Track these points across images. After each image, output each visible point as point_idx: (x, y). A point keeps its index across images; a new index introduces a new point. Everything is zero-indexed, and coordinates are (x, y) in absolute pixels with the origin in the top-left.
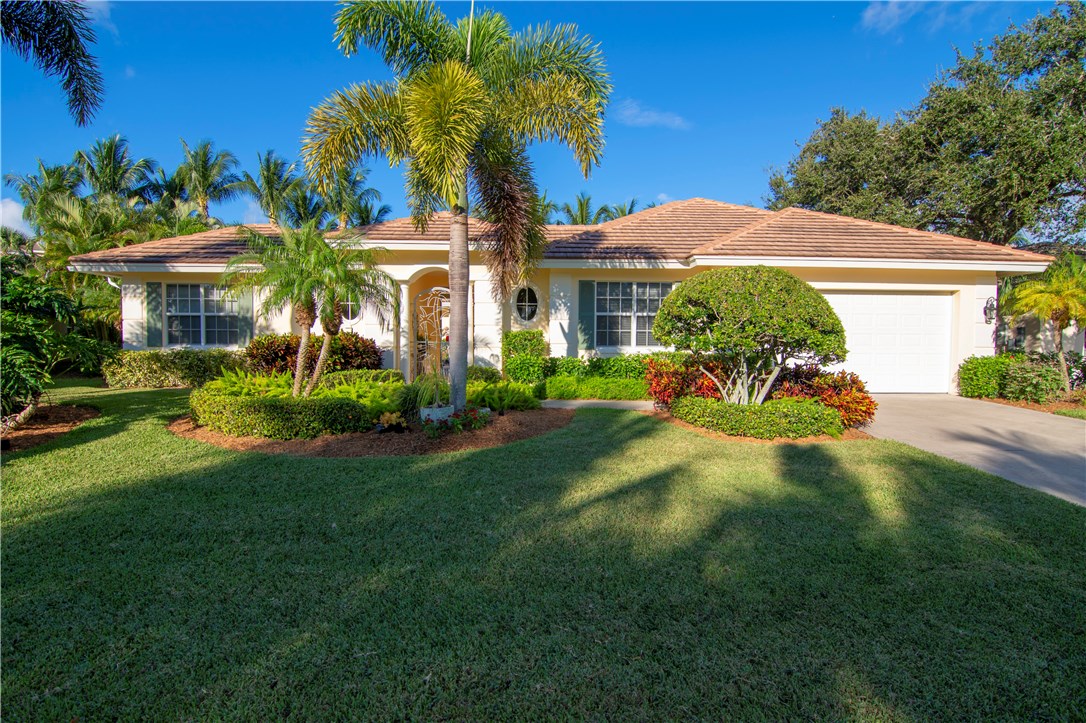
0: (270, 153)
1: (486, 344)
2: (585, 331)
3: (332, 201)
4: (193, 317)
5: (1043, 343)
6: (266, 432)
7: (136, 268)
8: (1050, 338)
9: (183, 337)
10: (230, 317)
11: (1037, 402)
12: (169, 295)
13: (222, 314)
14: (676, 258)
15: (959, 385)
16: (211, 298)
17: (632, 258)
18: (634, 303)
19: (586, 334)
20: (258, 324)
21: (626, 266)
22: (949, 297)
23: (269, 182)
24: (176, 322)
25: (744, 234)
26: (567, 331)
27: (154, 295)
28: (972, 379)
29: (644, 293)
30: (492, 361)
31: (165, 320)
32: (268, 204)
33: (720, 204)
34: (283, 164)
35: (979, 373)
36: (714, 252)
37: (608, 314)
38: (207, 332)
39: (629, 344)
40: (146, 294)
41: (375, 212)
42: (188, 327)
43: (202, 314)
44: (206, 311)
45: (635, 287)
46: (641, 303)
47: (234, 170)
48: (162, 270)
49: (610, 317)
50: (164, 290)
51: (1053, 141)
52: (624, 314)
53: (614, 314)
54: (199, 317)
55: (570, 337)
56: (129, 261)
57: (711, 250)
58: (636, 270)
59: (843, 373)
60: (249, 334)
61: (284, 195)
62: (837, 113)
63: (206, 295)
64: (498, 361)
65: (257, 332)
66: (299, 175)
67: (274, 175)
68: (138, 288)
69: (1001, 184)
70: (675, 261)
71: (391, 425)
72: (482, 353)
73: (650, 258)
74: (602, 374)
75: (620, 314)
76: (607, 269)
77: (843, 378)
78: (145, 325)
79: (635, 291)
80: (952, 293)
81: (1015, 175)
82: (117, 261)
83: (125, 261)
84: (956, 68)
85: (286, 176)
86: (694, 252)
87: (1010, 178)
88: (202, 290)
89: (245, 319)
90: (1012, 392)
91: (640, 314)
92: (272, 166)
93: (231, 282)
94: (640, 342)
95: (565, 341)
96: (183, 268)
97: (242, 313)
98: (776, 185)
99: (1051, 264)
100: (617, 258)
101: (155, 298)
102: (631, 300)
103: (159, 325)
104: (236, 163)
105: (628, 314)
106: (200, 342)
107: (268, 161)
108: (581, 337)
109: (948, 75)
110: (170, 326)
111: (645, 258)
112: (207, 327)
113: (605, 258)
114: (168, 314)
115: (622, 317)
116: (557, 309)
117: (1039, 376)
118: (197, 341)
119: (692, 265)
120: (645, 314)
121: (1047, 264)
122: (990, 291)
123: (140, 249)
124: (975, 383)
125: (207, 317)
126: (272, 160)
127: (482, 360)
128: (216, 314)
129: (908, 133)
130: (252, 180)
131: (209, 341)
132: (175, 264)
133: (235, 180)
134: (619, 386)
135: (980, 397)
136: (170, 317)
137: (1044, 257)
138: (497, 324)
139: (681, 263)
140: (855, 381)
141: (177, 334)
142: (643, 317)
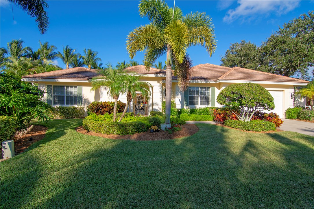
0: (67, 46)
1: (157, 105)
2: (186, 101)
3: (86, 61)
4: (62, 96)
5: (296, 104)
6: (118, 133)
7: (44, 80)
8: (297, 103)
9: (58, 102)
10: (74, 96)
11: (309, 120)
12: (54, 89)
13: (72, 95)
14: (213, 80)
15: (285, 116)
16: (68, 90)
17: (201, 80)
18: (199, 93)
19: (186, 102)
20: (84, 99)
21: (199, 82)
22: (282, 92)
23: (67, 55)
24: (56, 98)
25: (228, 74)
26: (181, 101)
27: (49, 89)
28: (290, 114)
29: (202, 90)
30: (159, 109)
31: (53, 97)
32: (66, 61)
33: (214, 65)
34: (71, 50)
35: (292, 113)
36: (224, 78)
37: (192, 96)
38: (67, 101)
39: (198, 104)
40: (46, 89)
41: (98, 65)
42: (60, 99)
43: (65, 95)
44: (66, 94)
45: (199, 88)
46: (201, 93)
47: (56, 51)
48: (54, 81)
49: (193, 97)
50: (53, 87)
51: (309, 51)
52: (197, 96)
53: (194, 96)
54: (64, 96)
55: (182, 103)
56: (42, 78)
57: (223, 78)
58: (202, 83)
59: (272, 113)
60: (81, 101)
61: (71, 59)
62: (243, 41)
63: (67, 89)
64: (160, 110)
65: (83, 101)
66: (76, 53)
67: (68, 53)
68: (44, 87)
69: (294, 62)
70: (213, 81)
71: (156, 130)
72: (155, 107)
73: (206, 80)
74: (195, 113)
75: (195, 96)
76: (194, 83)
77: (272, 114)
78: (46, 99)
79: (200, 89)
80: (282, 91)
81: (299, 60)
82: (39, 78)
83: (41, 78)
84: (279, 31)
85: (72, 53)
86: (219, 78)
87: (297, 60)
88: (65, 88)
89: (79, 97)
90: (302, 118)
91: (201, 96)
92: (68, 50)
93: (75, 85)
94: (201, 104)
95: (180, 104)
96: (60, 80)
97: (79, 95)
98: (223, 61)
99: (308, 83)
100: (197, 80)
101: (50, 90)
102: (198, 92)
103: (51, 99)
104: (56, 48)
105: (198, 96)
106: (64, 104)
107: (66, 48)
108: (185, 103)
109: (277, 33)
110: (54, 99)
111: (205, 80)
112: (67, 99)
113: (194, 80)
114: (54, 95)
115: (196, 97)
116: (178, 95)
117: (310, 113)
118: (63, 103)
119: (217, 82)
120: (202, 96)
121: (307, 83)
122: (292, 90)
123: (45, 74)
124: (291, 115)
125: (67, 96)
126: (68, 48)
127: (156, 110)
128: (70, 95)
129: (266, 47)
130: (61, 54)
131: (67, 104)
132: (58, 79)
133: (56, 54)
134: (201, 117)
135: (292, 119)
136: (54, 96)
137: (306, 82)
138: (160, 99)
139: (214, 81)
140: (276, 115)
141: (56, 101)
142: (202, 97)
